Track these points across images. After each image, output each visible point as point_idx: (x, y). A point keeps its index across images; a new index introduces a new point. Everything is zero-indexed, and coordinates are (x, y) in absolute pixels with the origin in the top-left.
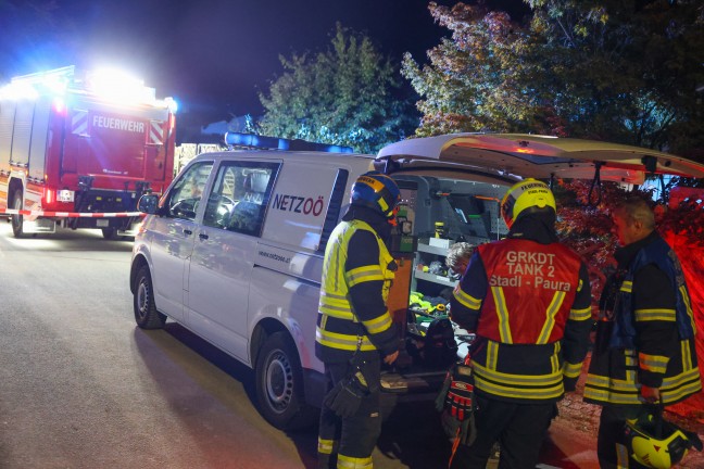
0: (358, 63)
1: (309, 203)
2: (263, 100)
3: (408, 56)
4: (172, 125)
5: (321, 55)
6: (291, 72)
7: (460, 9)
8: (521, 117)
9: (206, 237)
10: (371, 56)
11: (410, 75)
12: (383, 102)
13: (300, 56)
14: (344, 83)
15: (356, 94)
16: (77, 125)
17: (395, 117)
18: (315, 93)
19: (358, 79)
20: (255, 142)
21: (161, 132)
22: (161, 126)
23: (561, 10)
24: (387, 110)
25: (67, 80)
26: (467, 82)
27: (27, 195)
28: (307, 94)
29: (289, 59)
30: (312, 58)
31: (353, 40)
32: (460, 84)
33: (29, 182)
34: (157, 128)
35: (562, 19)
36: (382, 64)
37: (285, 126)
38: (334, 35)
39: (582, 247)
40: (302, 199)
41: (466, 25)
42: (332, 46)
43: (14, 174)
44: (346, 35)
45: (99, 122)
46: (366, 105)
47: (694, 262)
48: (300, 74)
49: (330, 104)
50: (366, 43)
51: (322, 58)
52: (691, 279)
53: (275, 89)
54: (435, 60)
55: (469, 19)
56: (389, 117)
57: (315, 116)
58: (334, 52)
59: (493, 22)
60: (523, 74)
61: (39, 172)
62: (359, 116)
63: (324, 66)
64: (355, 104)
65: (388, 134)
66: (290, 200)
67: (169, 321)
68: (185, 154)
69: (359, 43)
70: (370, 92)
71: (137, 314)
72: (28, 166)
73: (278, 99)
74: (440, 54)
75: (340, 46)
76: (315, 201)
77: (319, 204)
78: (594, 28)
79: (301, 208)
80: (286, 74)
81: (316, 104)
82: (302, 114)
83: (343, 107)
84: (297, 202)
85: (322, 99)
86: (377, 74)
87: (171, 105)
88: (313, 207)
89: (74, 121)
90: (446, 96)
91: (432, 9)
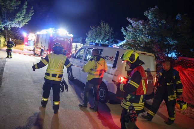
0: (105, 28)
1: (110, 58)
2: (87, 35)
3: (123, 28)
4: (72, 39)
5: (98, 26)
6: (92, 29)
7: (133, 19)
8: (148, 41)
9: (85, 63)
10: (108, 27)
11: (123, 32)
12: (110, 36)
13: (94, 26)
14: (103, 32)
15: (105, 34)
16: (54, 39)
17: (113, 39)
18: (97, 34)
19: (105, 31)
20: (95, 44)
21: (70, 41)
22: (70, 39)
23: (156, 20)
24: (111, 37)
25: (53, 31)
26: (135, 33)
27: (44, 52)
28: (96, 34)
29: (92, 27)
30: (96, 27)
31: (105, 24)
32: (134, 34)
33: (45, 50)
34: (69, 40)
35: (156, 22)
36: (110, 29)
37: (91, 40)
38: (101, 23)
39: (159, 68)
40: (108, 57)
41: (135, 22)
42: (100, 25)
43: (42, 48)
44: (103, 23)
45: (58, 38)
46: (107, 36)
47: (183, 72)
48: (94, 30)
49: (100, 36)
50: (107, 24)
51: (98, 27)
52: (182, 75)
53: (89, 32)
54: (128, 29)
55: (135, 21)
56: (111, 39)
57: (97, 38)
58: (101, 26)
59: (141, 22)
60: (148, 33)
61: (47, 48)
62: (106, 38)
63: (99, 28)
64: (105, 36)
65: (111, 42)
66: (105, 57)
67: (75, 78)
68: (74, 45)
69: (106, 24)
70: (108, 34)
71: (68, 77)
72: (45, 47)
73: (90, 35)
74: (129, 28)
75: (102, 25)
76: (111, 57)
77: (112, 58)
78: (163, 24)
79: (108, 59)
80: (91, 30)
81: (97, 36)
82: (94, 38)
83: (102, 37)
84: (107, 57)
85: (98, 35)
86: (109, 30)
87: (72, 35)
88: (111, 59)
89: (54, 38)
90: (131, 36)
91: (127, 19)
